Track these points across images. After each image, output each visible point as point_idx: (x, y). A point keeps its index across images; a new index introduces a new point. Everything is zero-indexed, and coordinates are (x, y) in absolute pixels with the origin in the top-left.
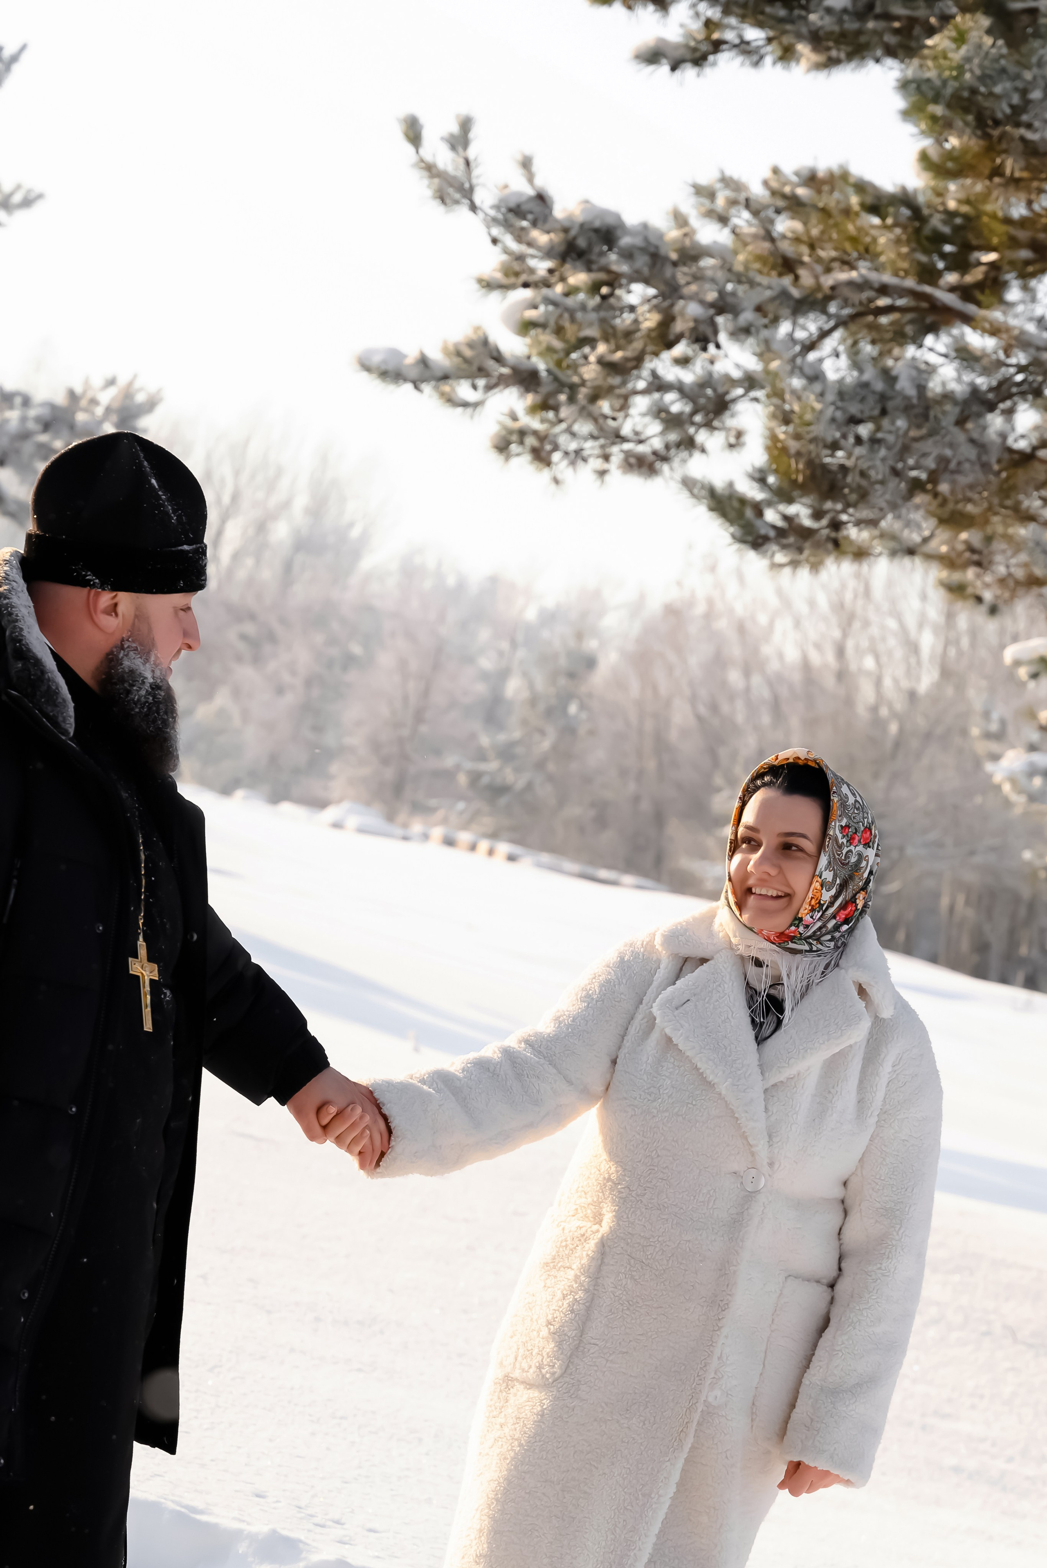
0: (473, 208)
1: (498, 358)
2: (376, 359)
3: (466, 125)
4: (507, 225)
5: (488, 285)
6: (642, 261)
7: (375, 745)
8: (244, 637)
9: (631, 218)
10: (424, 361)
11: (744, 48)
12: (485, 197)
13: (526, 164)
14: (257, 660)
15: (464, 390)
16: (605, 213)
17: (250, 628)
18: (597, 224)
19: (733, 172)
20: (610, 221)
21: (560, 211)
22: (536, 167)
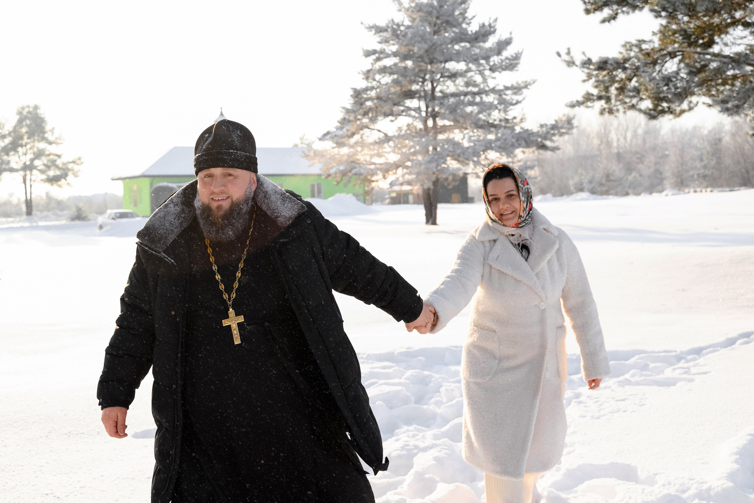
0: (577, 66)
1: (593, 95)
2: (568, 104)
3: (569, 49)
4: (583, 67)
5: (584, 81)
6: (615, 65)
7: (673, 174)
8: (637, 158)
9: (610, 57)
10: (578, 101)
11: (623, 12)
12: (578, 63)
13: (584, 53)
14: (642, 162)
15: (589, 104)
16: (604, 58)
17: (638, 156)
18: (603, 60)
19: (628, 40)
20: (606, 59)
21: (594, 61)
22: (586, 53)
